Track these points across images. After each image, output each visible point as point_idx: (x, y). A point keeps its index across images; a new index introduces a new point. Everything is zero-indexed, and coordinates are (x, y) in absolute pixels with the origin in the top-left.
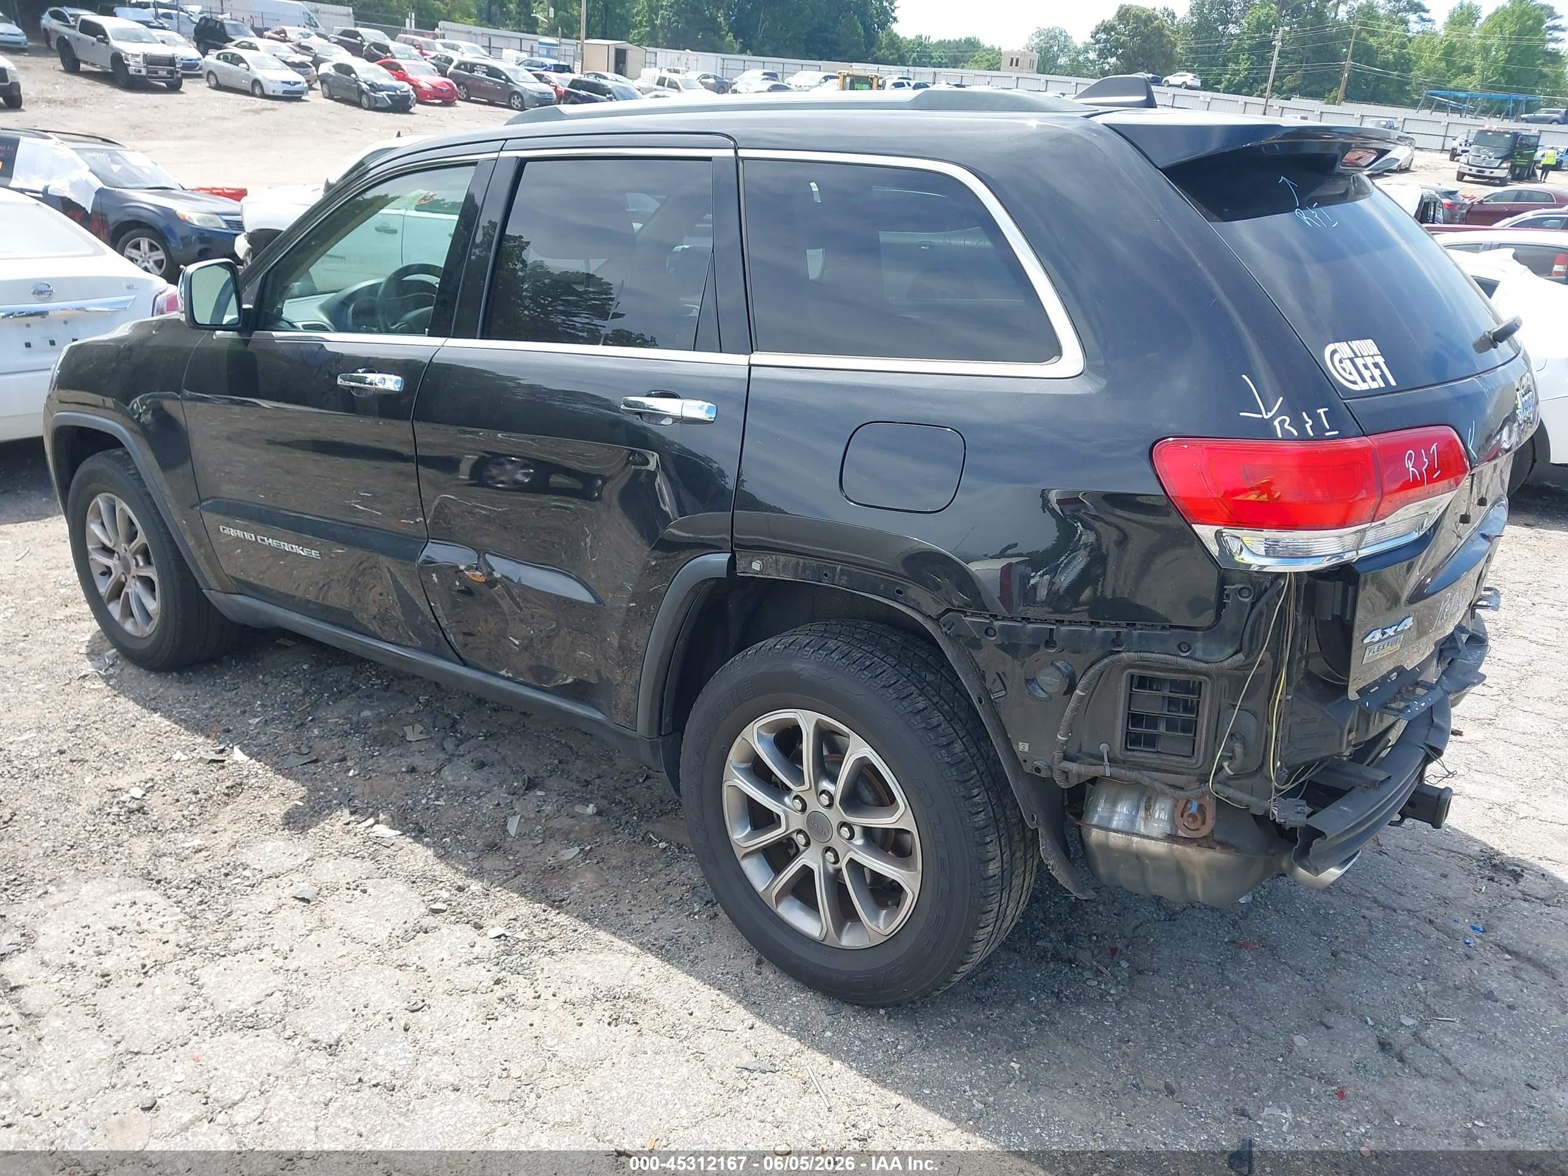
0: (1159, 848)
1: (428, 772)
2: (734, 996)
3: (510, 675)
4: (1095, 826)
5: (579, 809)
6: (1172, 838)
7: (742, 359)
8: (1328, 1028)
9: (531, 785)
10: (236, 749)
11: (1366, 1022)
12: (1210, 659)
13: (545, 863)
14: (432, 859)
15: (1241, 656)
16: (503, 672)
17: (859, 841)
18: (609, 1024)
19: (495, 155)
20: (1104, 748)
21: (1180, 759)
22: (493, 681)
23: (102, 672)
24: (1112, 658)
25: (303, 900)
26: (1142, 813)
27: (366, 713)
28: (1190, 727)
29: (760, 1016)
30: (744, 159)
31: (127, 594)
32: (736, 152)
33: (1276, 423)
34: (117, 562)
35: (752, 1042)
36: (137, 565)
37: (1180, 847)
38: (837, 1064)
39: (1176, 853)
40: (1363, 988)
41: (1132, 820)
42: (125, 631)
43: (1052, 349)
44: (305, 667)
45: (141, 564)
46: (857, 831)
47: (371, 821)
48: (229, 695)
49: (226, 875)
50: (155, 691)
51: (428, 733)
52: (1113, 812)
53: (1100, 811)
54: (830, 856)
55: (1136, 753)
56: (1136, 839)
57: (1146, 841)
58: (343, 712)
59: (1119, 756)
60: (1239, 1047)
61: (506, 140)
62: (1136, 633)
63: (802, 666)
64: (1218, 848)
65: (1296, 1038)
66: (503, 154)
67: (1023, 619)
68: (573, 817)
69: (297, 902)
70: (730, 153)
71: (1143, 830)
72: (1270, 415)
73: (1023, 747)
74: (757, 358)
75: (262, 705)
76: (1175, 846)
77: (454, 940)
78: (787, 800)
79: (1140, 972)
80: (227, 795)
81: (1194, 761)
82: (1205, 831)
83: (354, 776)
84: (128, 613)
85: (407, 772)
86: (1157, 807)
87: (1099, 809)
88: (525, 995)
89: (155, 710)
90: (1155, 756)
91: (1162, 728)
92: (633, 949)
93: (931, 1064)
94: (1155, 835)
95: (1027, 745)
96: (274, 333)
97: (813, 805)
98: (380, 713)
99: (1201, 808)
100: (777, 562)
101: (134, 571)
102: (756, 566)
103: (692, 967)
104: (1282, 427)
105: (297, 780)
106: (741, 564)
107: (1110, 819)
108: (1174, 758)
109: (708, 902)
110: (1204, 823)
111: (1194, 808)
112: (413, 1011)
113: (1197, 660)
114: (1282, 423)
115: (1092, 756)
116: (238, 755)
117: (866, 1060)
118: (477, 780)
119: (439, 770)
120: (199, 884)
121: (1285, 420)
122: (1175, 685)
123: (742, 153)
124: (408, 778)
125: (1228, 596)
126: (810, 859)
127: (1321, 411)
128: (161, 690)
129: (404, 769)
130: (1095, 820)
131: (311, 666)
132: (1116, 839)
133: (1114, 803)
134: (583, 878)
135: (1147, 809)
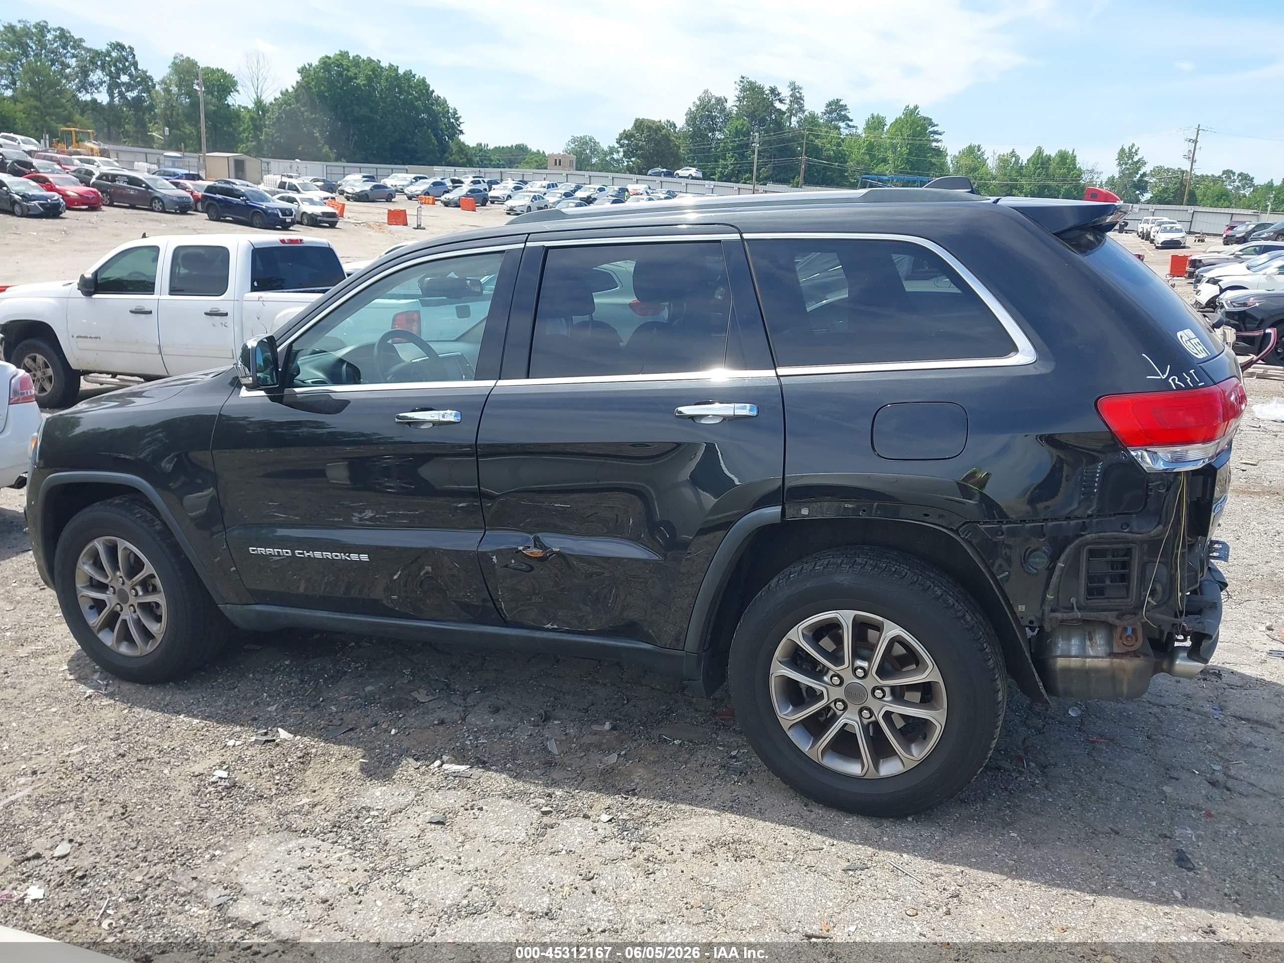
0: (1104, 663)
1: (455, 722)
2: (805, 828)
3: (555, 626)
4: (1060, 657)
5: (595, 727)
6: (1112, 655)
7: (771, 373)
8: (1177, 779)
9: (546, 718)
10: (280, 730)
11: (1195, 773)
12: (1142, 531)
13: (598, 769)
14: (510, 780)
15: (1161, 527)
16: (549, 626)
17: (888, 698)
18: (736, 861)
19: (522, 246)
20: (1073, 600)
21: (1120, 600)
22: (538, 634)
23: (103, 692)
24: (1081, 539)
25: (438, 823)
26: (1088, 643)
27: (369, 688)
28: (1124, 578)
29: (833, 837)
30: (748, 240)
31: (125, 621)
32: (741, 236)
33: (1170, 380)
34: (112, 596)
35: (840, 853)
36: (137, 595)
37: (1118, 660)
38: (905, 855)
39: (1115, 665)
40: (1179, 754)
41: (1083, 647)
42: (120, 654)
43: (1011, 347)
44: (287, 663)
45: (140, 593)
46: (887, 690)
47: (438, 763)
48: (232, 693)
49: (357, 817)
50: (163, 699)
51: (433, 695)
52: (1070, 646)
53: (1061, 646)
54: (866, 713)
55: (1093, 601)
56: (1088, 660)
57: (1096, 660)
58: (348, 690)
59: (1083, 604)
60: (1135, 799)
61: (529, 234)
62: (1094, 521)
63: (843, 578)
64: (1142, 657)
65: (1165, 788)
66: (528, 244)
67: (1021, 521)
68: (596, 734)
69: (433, 826)
70: (737, 236)
71: (1091, 653)
72: (1165, 376)
73: (1022, 608)
74: (782, 371)
75: (270, 696)
76: (1115, 660)
77: (579, 829)
78: (826, 679)
79: (1045, 767)
80: (302, 763)
81: (1130, 600)
82: (1138, 645)
83: (396, 734)
84: (126, 636)
85: (438, 725)
86: (1097, 637)
87: (1060, 645)
88: (662, 854)
89: (178, 713)
90: (1105, 601)
91: (1108, 582)
92: (713, 812)
93: (964, 843)
94: (1100, 655)
95: (1024, 607)
96: (297, 390)
97: (849, 679)
98: (381, 687)
99: (1134, 631)
100: (821, 507)
101: (132, 600)
102: (805, 511)
103: (762, 815)
104: (1175, 384)
105: (348, 744)
106: (790, 512)
107: (1069, 651)
108: (1117, 600)
109: (741, 773)
110: (1136, 641)
111: (1129, 632)
112: (589, 880)
113: (1134, 533)
114: (1174, 380)
115: (1065, 608)
116: (283, 734)
117: (921, 849)
118: (500, 720)
119: (464, 719)
120: (339, 827)
121: (1175, 379)
122: (1115, 553)
123: (746, 236)
124: (441, 728)
125: (1151, 490)
126: (850, 719)
127: (1192, 371)
128: (168, 698)
129: (436, 722)
130: (1059, 653)
131: (292, 662)
132: (1075, 662)
133: (1069, 639)
134: (638, 772)
135: (1091, 640)
